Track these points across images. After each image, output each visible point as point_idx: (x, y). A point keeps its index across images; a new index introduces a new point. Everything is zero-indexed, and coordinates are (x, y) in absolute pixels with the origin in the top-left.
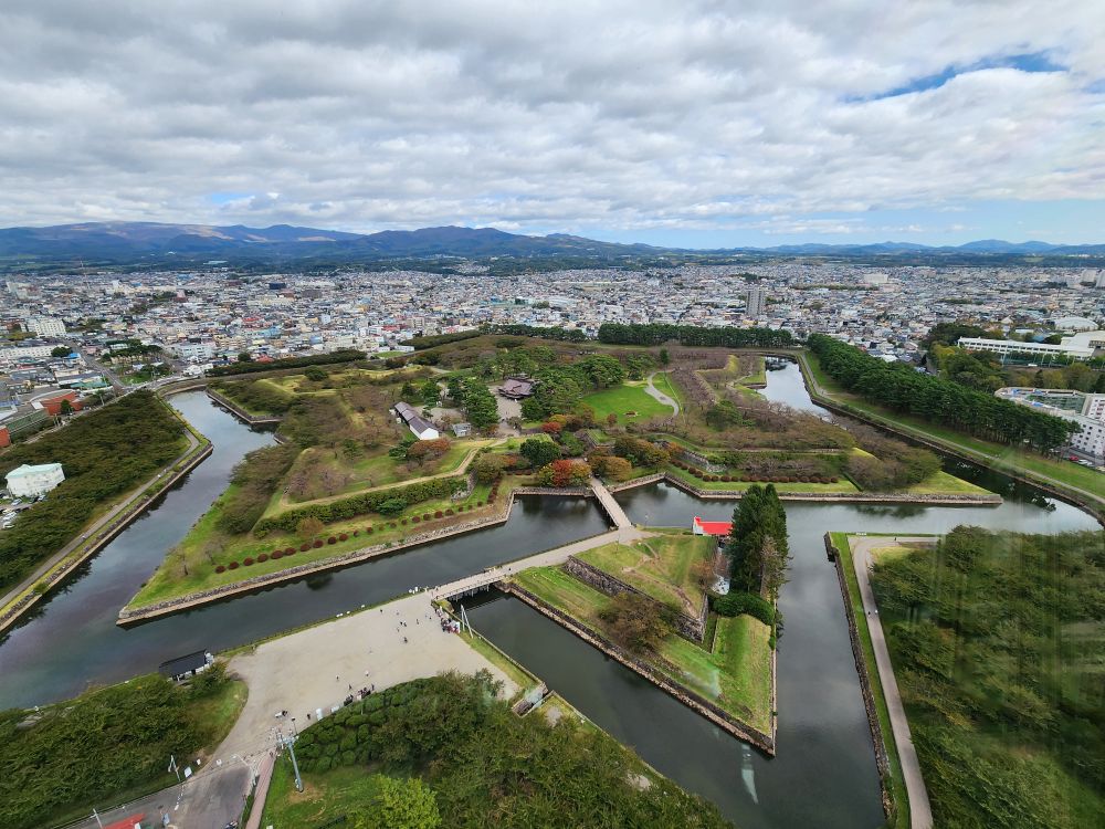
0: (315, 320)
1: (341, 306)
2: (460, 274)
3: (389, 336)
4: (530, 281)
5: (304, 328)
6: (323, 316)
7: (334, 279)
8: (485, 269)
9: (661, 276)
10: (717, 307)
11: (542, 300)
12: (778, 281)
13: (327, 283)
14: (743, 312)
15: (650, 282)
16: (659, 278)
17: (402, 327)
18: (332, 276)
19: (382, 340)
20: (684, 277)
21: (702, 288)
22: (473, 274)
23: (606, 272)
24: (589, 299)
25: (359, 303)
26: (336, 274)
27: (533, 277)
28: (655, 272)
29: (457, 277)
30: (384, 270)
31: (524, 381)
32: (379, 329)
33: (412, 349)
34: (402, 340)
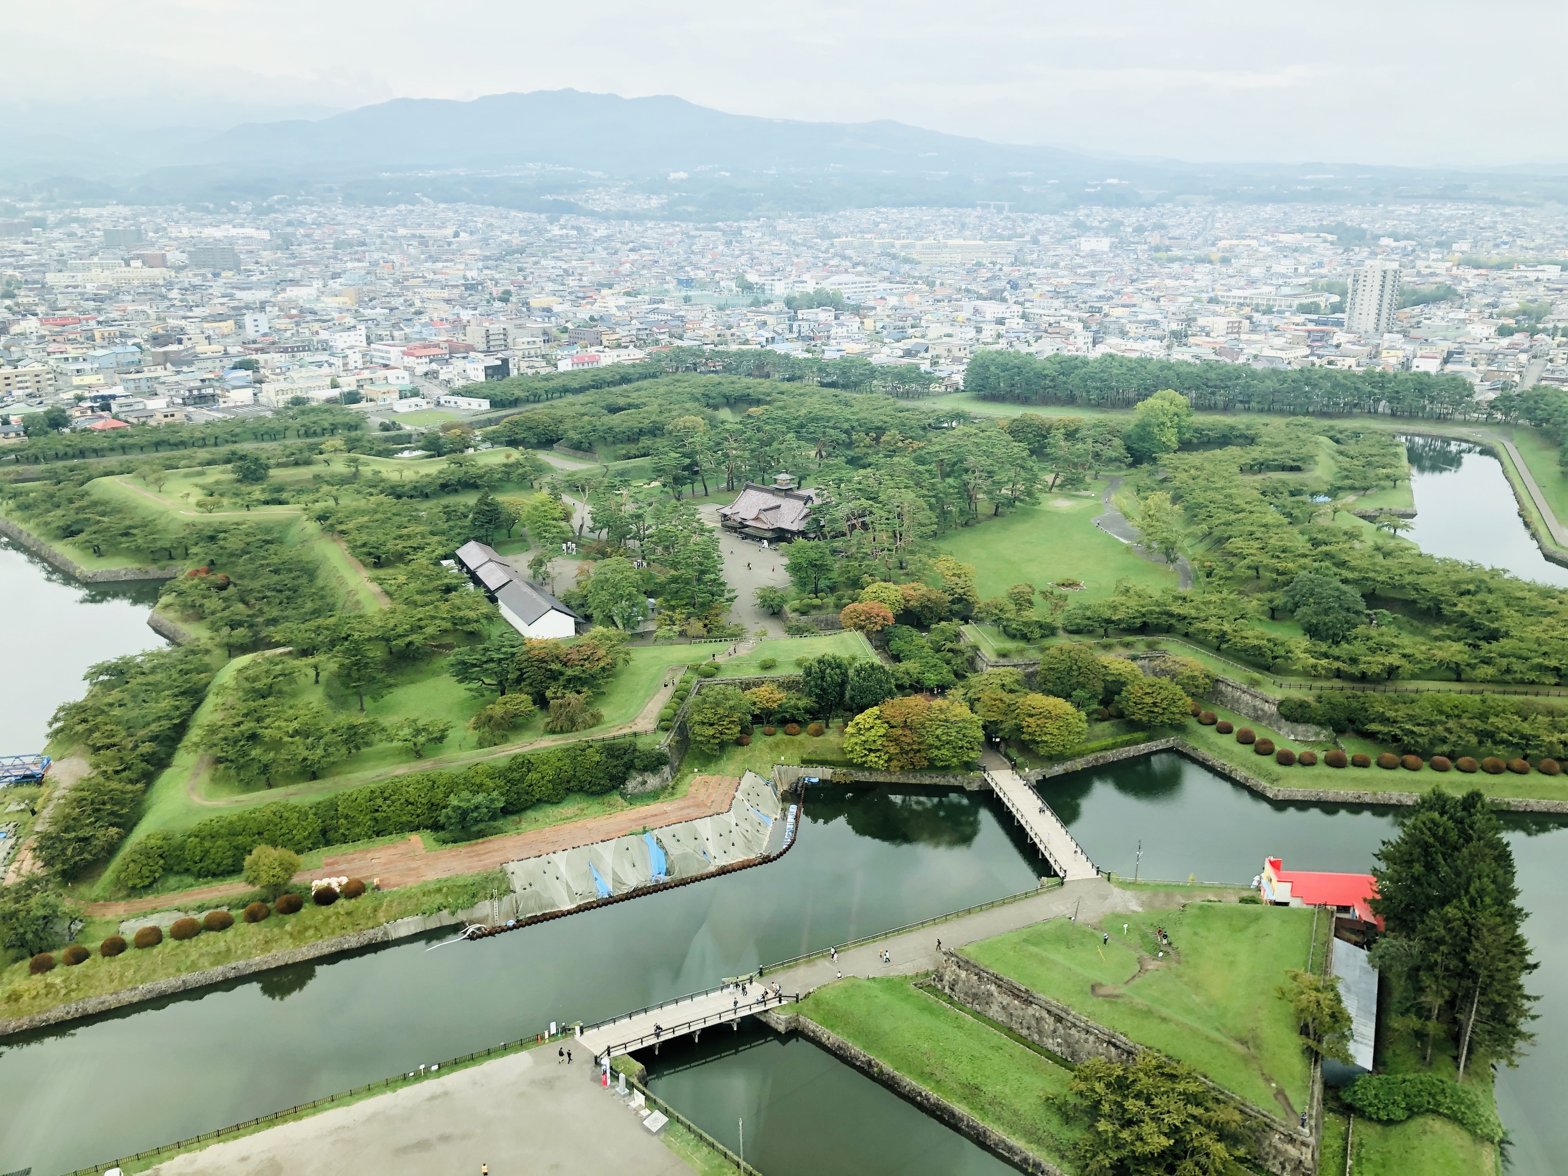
0: (228, 326)
1: (292, 292)
2: (592, 214)
3: (421, 370)
4: (774, 233)
5: (202, 348)
6: (248, 319)
7: (266, 220)
8: (655, 202)
9: (1115, 227)
10: (1268, 311)
11: (810, 288)
12: (1425, 248)
13: (250, 231)
14: (1339, 324)
15: (1088, 244)
16: (1107, 232)
17: (453, 351)
18: (261, 212)
19: (404, 381)
20: (1176, 232)
21: (1225, 261)
22: (623, 216)
23: (972, 216)
24: (931, 284)
25: (334, 285)
26: (271, 209)
27: (781, 225)
28: (1098, 215)
29: (582, 221)
30: (395, 202)
31: (787, 493)
32: (394, 354)
33: (486, 404)
34: (459, 383)
